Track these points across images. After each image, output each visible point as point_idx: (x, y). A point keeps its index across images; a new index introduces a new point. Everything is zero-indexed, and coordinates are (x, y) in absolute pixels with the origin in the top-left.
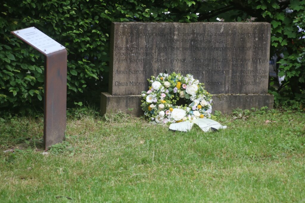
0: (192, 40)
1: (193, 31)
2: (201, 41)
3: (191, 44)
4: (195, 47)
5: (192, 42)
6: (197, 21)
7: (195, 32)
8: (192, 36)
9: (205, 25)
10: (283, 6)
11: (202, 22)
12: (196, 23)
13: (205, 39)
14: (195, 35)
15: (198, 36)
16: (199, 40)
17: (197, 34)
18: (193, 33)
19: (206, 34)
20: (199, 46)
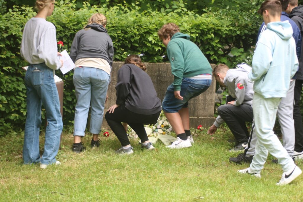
0: (158, 76)
1: (159, 69)
2: (165, 77)
3: (157, 79)
4: (160, 81)
5: (158, 77)
6: (162, 61)
7: (160, 70)
8: (158, 73)
9: (168, 65)
10: (226, 52)
11: (165, 63)
12: (161, 63)
13: (168, 75)
14: (160, 72)
15: (163, 73)
16: (163, 75)
17: (162, 72)
18: (159, 71)
19: (168, 72)
20: (163, 80)
